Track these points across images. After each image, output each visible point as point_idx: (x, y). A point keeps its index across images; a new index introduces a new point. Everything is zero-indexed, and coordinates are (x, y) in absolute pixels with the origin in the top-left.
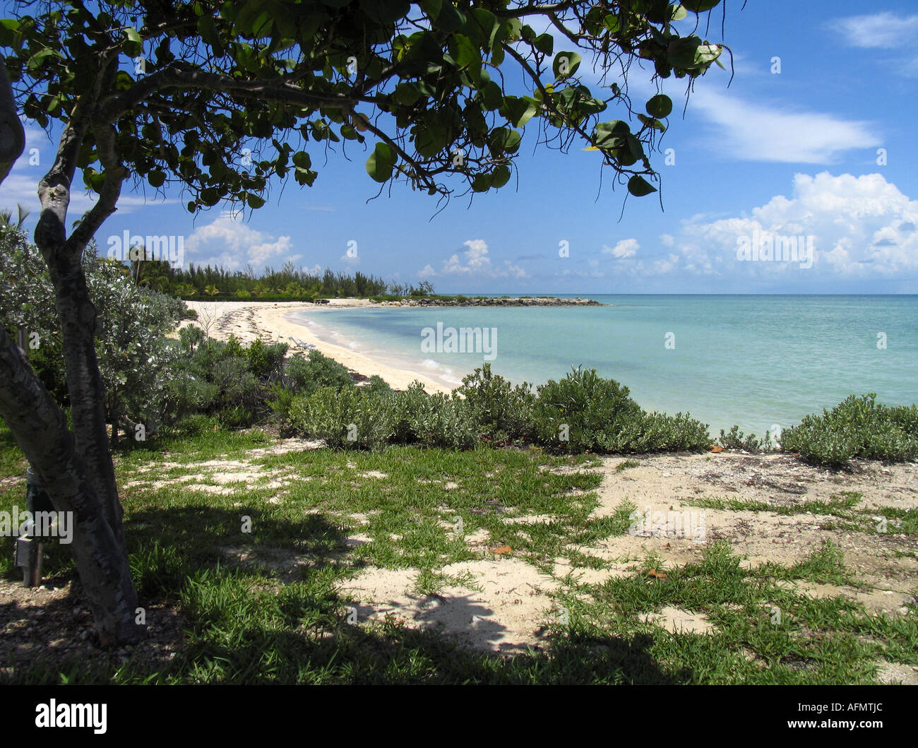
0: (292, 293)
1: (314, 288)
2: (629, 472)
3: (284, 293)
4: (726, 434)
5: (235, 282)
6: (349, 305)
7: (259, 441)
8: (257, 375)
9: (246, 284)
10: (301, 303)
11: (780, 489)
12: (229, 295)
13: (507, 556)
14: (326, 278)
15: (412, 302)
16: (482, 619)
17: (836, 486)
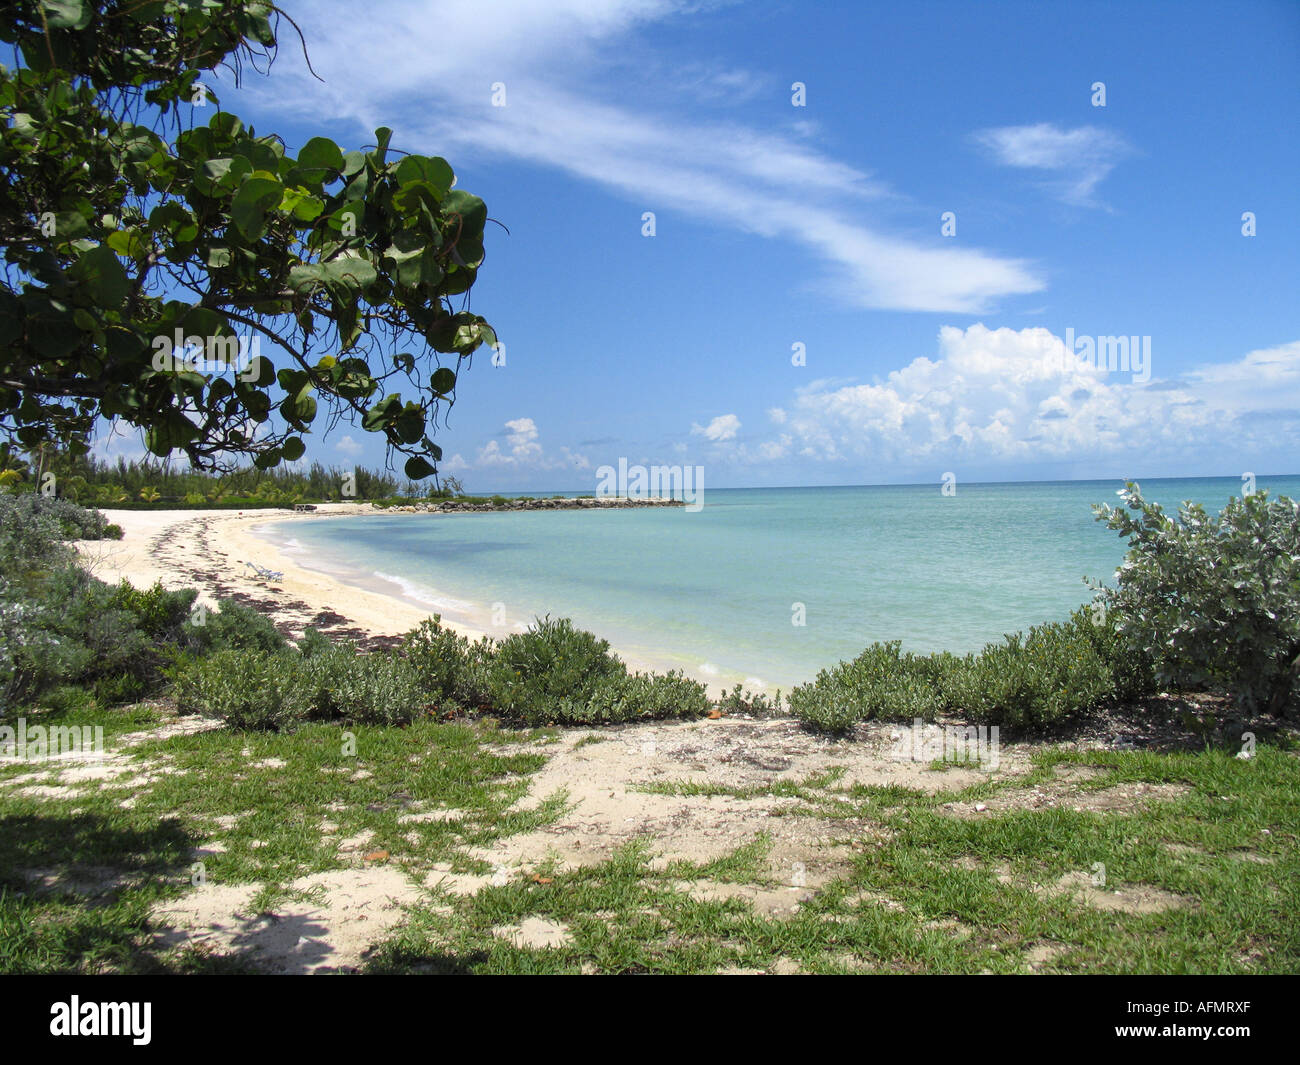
0: (265, 496)
1: (295, 488)
2: (589, 749)
3: (253, 497)
4: (728, 695)
5: (184, 481)
6: (343, 513)
7: (145, 721)
8: (150, 633)
9: (200, 486)
10: (277, 510)
11: (759, 764)
12: (174, 500)
13: (380, 864)
14: (314, 474)
15: (430, 506)
16: (312, 941)
17: (829, 758)
